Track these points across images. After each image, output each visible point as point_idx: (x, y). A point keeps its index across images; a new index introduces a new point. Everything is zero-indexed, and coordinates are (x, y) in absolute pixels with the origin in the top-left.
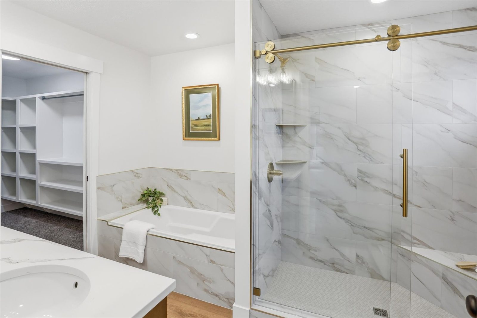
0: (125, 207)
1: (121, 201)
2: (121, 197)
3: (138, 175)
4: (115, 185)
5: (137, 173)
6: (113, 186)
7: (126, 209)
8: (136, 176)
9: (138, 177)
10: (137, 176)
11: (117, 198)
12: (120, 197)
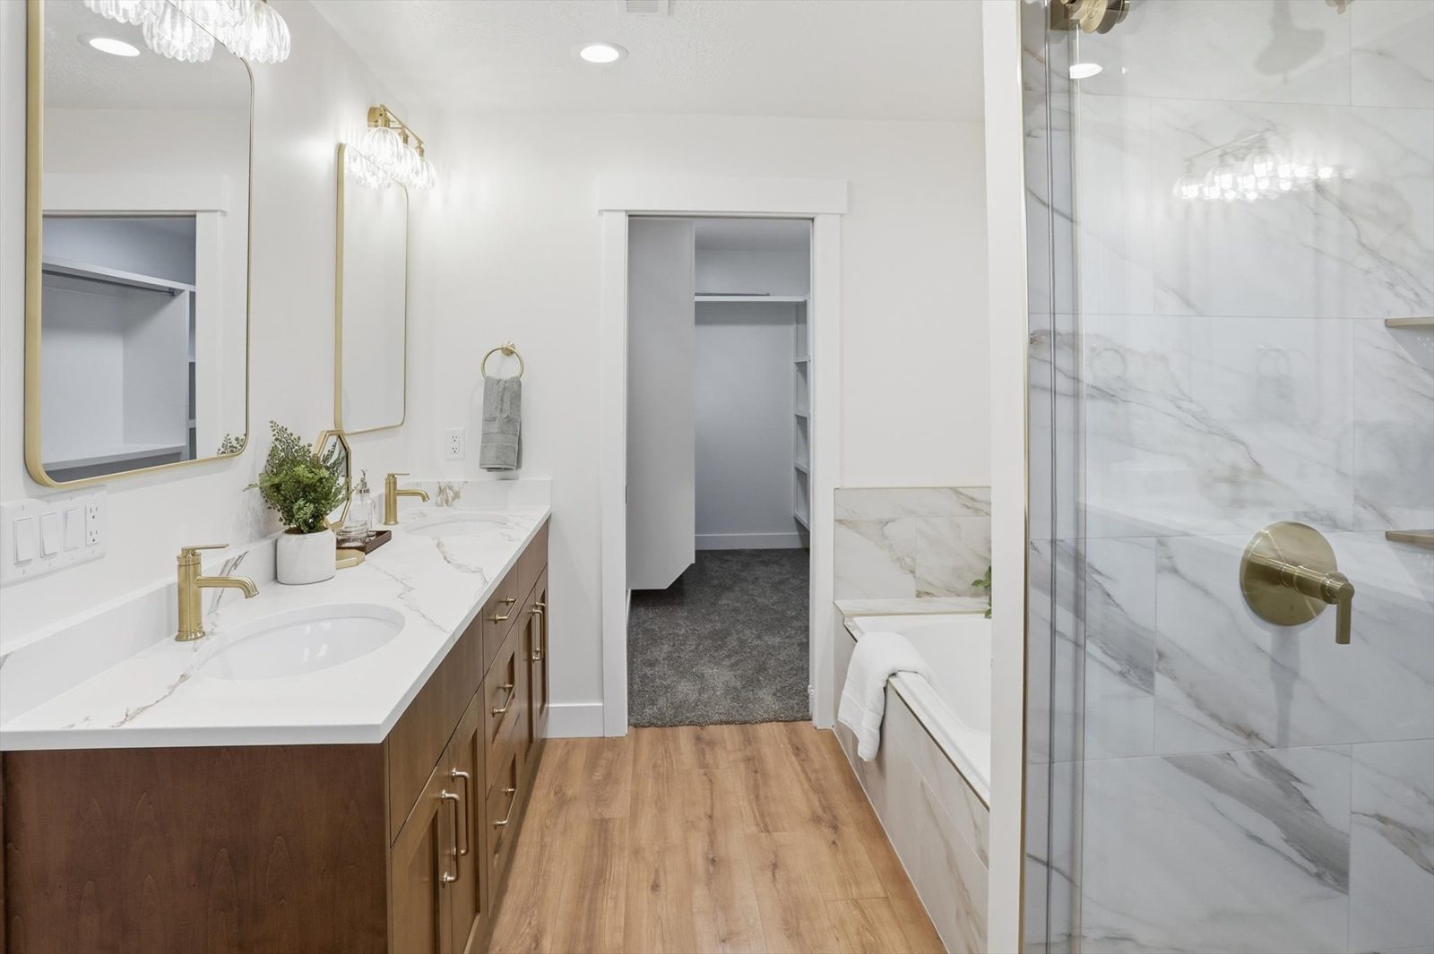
0: (928, 594)
1: (912, 572)
2: (913, 559)
3: (979, 506)
4: (892, 521)
5: (972, 499)
6: (887, 523)
7: (928, 598)
8: (968, 507)
9: (977, 511)
10: (972, 508)
11: (899, 560)
12: (908, 560)
